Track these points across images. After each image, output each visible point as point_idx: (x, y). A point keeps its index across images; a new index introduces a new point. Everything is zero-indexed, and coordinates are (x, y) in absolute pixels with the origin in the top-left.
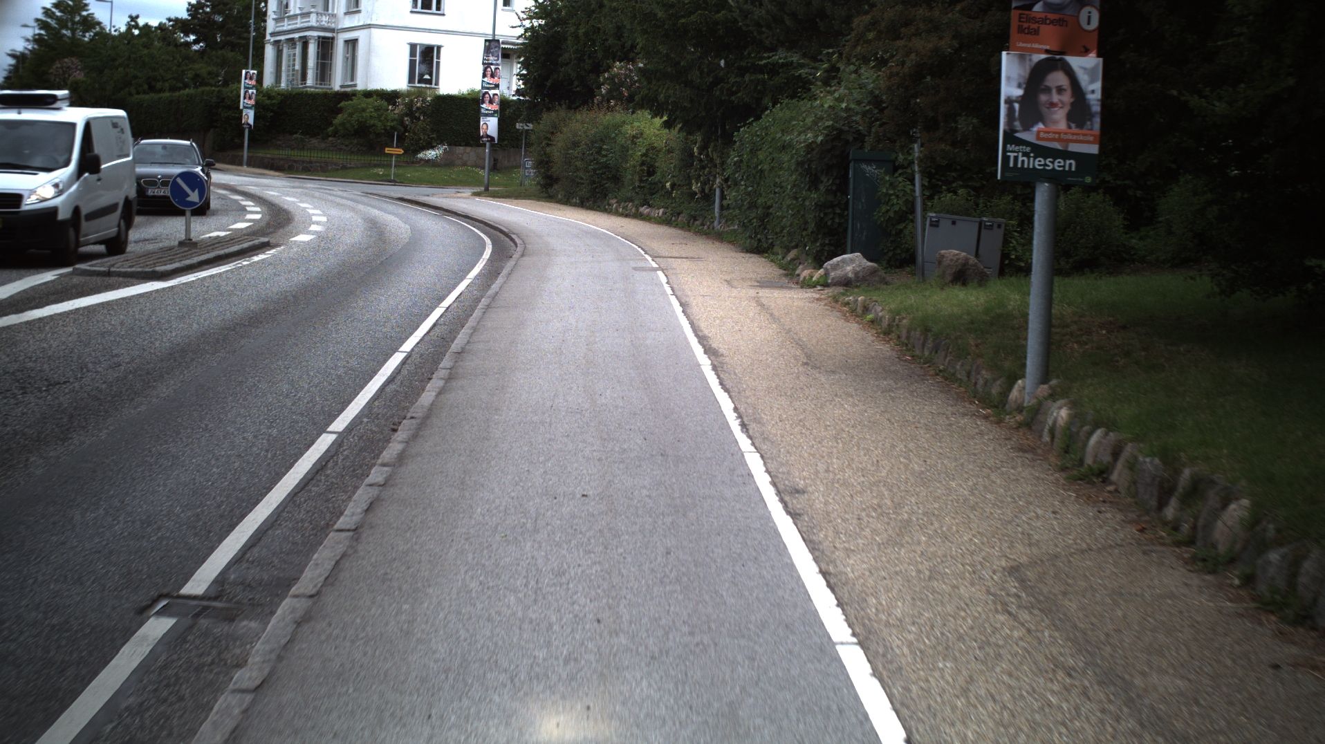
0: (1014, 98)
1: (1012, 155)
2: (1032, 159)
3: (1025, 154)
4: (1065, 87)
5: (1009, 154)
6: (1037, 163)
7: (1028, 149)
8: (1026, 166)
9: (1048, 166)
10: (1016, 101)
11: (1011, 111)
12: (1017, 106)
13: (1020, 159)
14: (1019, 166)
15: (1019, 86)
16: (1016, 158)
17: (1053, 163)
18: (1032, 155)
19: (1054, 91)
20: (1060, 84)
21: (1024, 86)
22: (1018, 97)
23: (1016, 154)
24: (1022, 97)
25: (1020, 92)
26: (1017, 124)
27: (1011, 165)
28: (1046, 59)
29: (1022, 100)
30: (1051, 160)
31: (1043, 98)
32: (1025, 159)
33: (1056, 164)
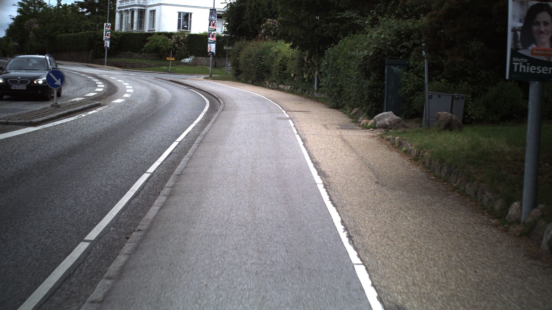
0: (517, 28)
1: (516, 64)
2: (528, 67)
3: (524, 64)
4: (548, 22)
5: (514, 63)
6: (531, 69)
7: (526, 60)
8: (524, 71)
9: (538, 71)
10: (518, 30)
11: (515, 36)
12: (519, 33)
13: (521, 66)
14: (520, 71)
15: (520, 21)
16: (518, 66)
17: (541, 69)
18: (528, 64)
19: (542, 24)
20: (546, 20)
21: (523, 21)
22: (520, 28)
23: (518, 64)
24: (522, 27)
25: (521, 25)
26: (519, 44)
27: (515, 70)
28: (537, 4)
29: (522, 29)
30: (540, 67)
31: (535, 28)
32: (524, 66)
33: (543, 70)
